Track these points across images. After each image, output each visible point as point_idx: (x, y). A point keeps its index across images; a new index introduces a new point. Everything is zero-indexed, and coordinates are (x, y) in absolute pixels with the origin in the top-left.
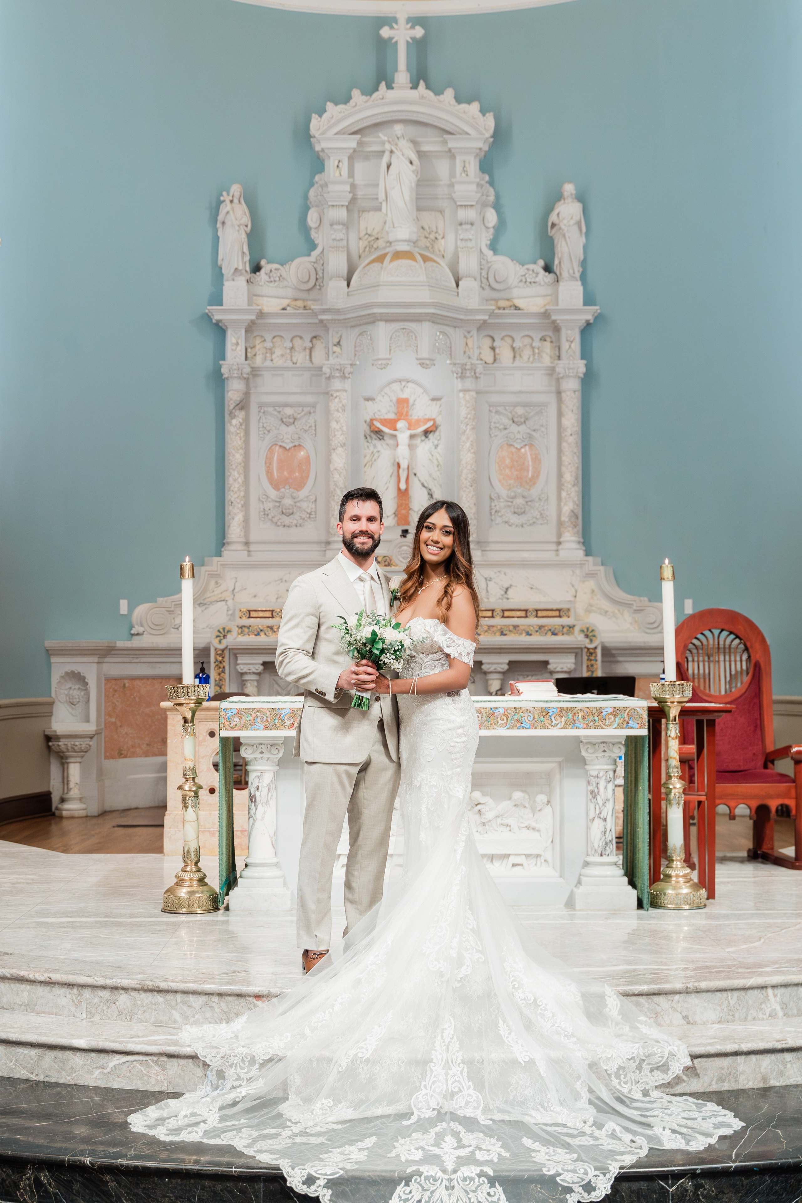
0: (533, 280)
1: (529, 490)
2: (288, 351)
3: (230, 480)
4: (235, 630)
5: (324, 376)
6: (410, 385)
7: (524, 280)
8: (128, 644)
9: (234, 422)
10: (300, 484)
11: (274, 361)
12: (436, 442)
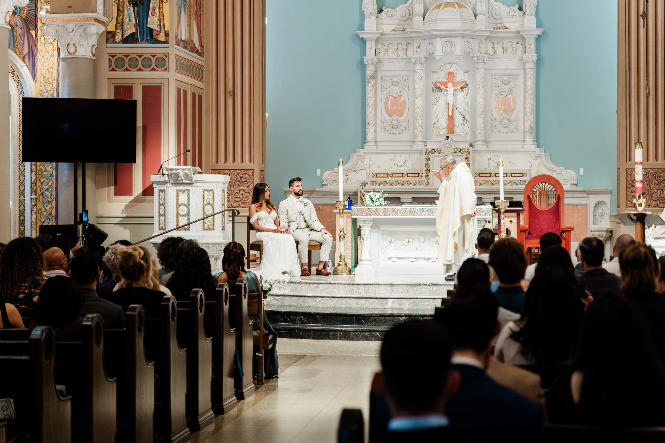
0: (513, 14)
1: (510, 116)
2: (396, 50)
3: (368, 112)
4: (369, 183)
5: (412, 63)
6: (454, 65)
7: (509, 14)
8: (321, 189)
9: (370, 85)
10: (401, 114)
11: (389, 55)
12: (467, 93)
